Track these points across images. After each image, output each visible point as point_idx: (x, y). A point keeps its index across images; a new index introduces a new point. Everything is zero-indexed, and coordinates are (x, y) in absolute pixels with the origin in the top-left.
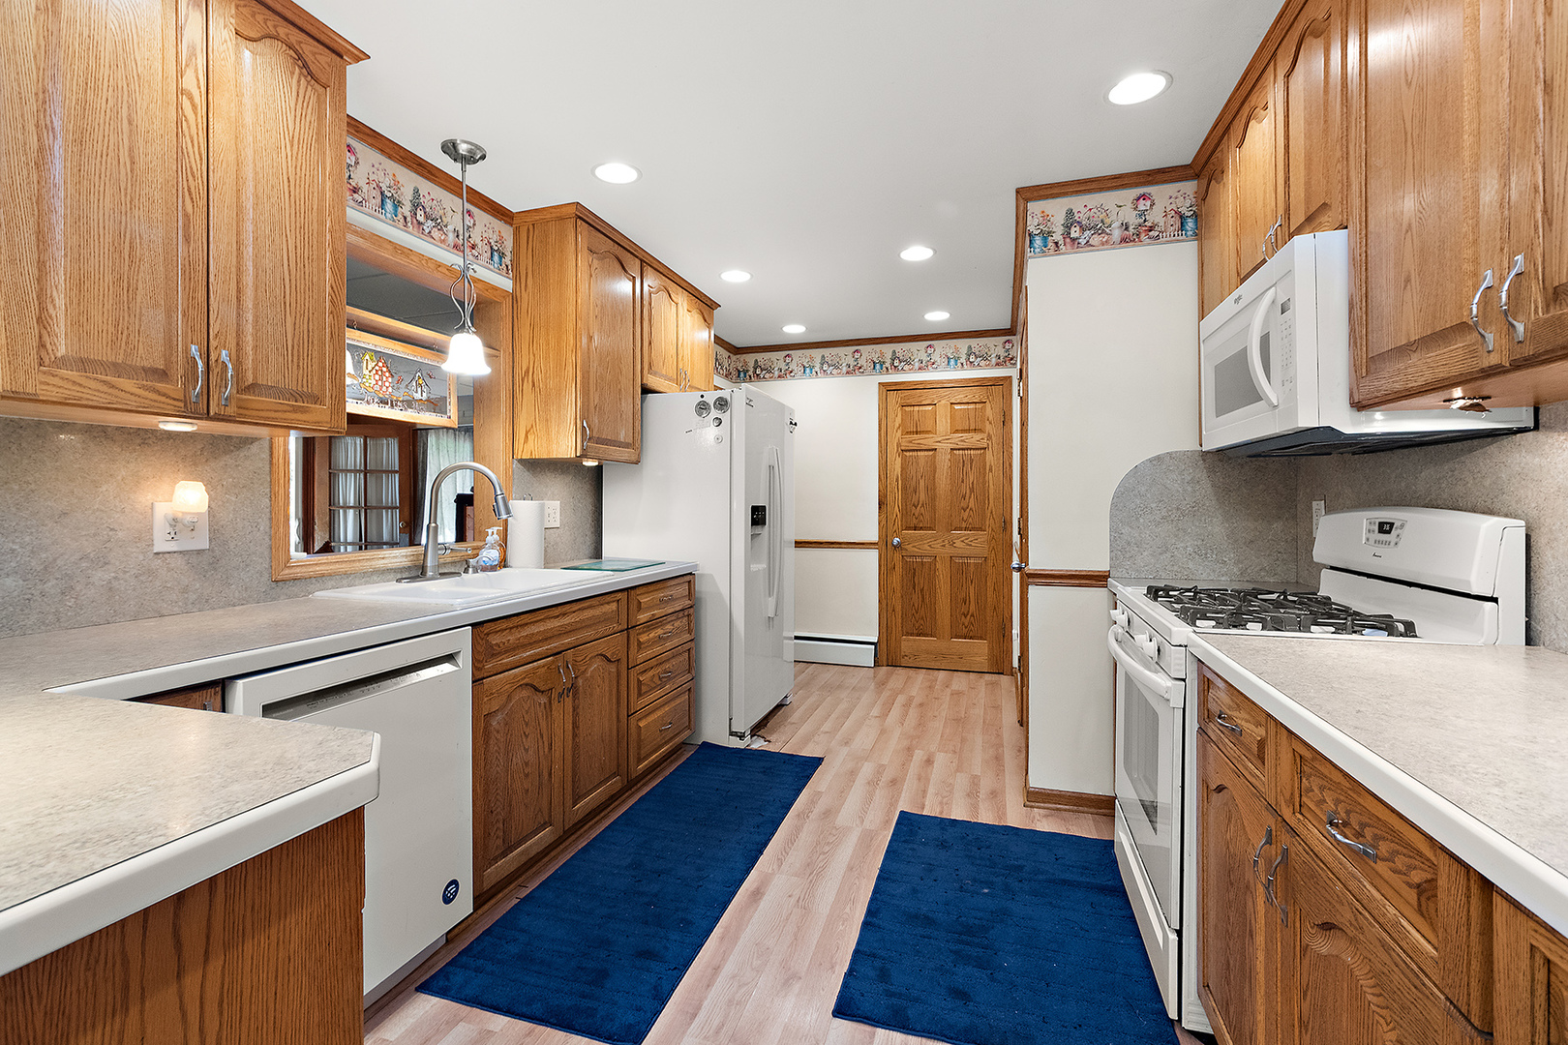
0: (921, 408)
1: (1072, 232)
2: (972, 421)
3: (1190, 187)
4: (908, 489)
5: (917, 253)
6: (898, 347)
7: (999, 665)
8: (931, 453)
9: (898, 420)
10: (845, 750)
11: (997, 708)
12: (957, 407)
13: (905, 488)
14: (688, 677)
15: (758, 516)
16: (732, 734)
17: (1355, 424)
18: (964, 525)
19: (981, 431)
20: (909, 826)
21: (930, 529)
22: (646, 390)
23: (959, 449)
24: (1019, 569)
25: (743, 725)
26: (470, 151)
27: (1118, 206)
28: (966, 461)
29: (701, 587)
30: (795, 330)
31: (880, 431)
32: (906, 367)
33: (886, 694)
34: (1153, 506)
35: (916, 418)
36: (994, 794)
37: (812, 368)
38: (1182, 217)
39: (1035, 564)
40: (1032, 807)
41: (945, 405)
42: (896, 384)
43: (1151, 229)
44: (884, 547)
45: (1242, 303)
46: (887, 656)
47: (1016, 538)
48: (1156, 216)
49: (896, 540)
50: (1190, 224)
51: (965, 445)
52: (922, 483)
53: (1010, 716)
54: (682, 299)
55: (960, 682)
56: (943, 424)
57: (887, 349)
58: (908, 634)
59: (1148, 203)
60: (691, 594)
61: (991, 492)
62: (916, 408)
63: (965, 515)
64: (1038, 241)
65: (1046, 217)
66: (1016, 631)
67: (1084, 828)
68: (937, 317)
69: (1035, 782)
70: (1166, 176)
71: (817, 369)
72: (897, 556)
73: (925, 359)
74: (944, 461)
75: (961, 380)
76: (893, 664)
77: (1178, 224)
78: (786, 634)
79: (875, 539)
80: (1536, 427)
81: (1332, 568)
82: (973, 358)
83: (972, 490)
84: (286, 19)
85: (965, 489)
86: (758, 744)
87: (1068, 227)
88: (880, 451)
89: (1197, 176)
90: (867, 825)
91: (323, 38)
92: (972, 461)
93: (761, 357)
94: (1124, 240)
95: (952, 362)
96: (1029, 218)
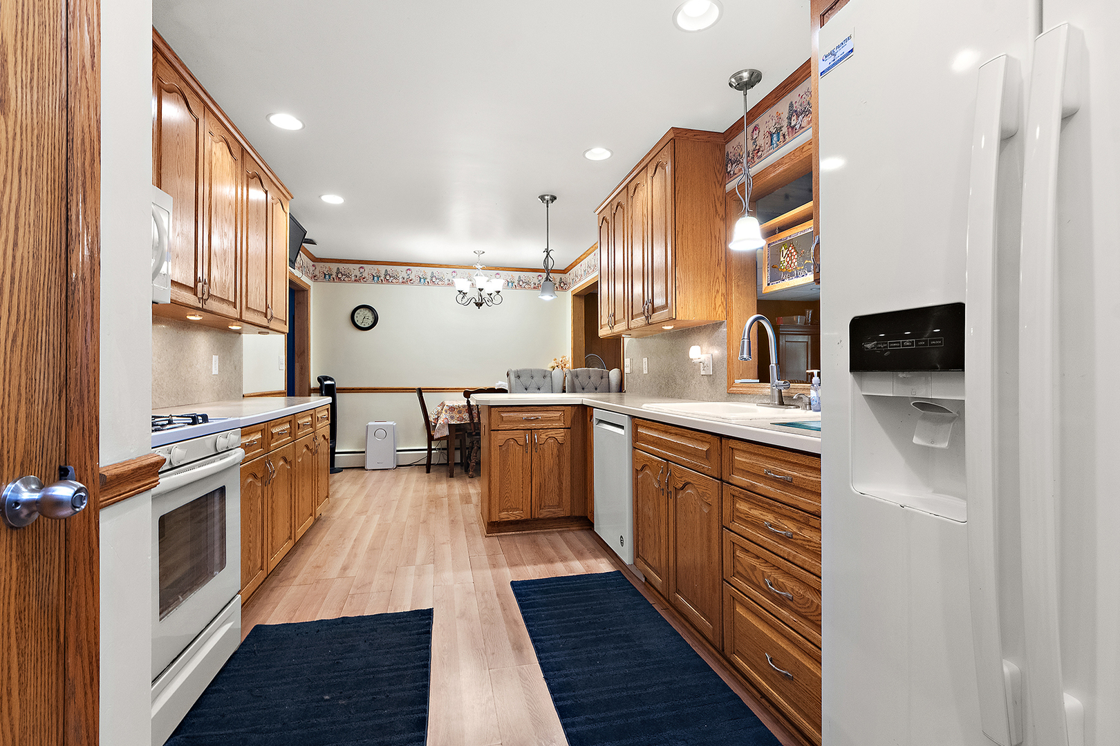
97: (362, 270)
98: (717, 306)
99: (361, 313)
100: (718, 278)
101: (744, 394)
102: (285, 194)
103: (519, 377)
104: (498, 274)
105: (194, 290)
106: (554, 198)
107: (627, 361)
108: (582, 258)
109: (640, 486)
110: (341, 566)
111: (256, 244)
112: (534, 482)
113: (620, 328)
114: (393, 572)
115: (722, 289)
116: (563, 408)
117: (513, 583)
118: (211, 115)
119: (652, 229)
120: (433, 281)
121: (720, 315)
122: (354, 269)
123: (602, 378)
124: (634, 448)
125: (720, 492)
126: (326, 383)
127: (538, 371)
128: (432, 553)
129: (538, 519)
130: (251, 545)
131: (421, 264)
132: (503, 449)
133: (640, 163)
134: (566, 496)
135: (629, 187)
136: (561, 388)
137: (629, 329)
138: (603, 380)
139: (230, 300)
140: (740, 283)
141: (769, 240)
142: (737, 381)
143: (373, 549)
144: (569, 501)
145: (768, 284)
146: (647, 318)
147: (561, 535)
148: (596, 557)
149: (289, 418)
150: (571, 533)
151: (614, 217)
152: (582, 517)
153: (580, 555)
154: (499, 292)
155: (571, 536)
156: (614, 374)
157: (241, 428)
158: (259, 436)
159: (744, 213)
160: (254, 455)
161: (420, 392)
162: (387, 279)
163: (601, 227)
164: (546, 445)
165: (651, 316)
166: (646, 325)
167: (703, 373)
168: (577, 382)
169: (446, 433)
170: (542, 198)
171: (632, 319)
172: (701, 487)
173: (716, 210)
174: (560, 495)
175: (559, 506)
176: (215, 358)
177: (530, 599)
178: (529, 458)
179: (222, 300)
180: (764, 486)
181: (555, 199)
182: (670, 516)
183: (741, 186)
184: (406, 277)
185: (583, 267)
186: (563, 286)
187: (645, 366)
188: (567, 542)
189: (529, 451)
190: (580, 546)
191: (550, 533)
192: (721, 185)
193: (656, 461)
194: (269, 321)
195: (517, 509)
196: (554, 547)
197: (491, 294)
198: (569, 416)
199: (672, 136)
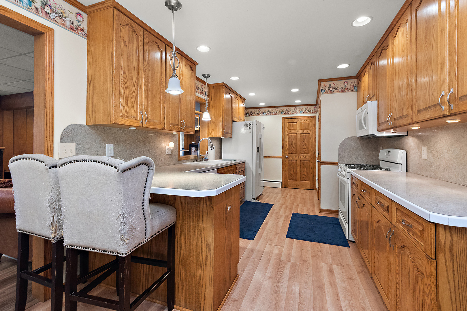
0: (293, 123)
1: (330, 89)
2: (306, 127)
3: (356, 80)
4: (290, 143)
5: (295, 90)
6: (287, 108)
7: (313, 188)
8: (296, 135)
9: (287, 126)
10: (278, 203)
11: (313, 196)
12: (302, 123)
13: (289, 143)
14: (243, 185)
15: (258, 150)
16: (252, 199)
17: (378, 134)
18: (304, 153)
19: (308, 129)
20: (295, 215)
21: (295, 153)
22: (233, 121)
23: (303, 134)
24: (318, 162)
25: (255, 197)
26: (207, 76)
27: (341, 84)
28: (304, 136)
29: (246, 165)
30: (262, 104)
31: (282, 129)
32: (289, 113)
33: (285, 193)
34: (348, 148)
35: (292, 126)
36: (313, 211)
37: (265, 113)
38: (354, 87)
39: (322, 160)
40: (321, 213)
41: (299, 123)
42: (287, 117)
43: (347, 89)
44: (283, 158)
45: (362, 110)
46: (284, 185)
47: (317, 156)
48: (348, 86)
49: (286, 156)
50: (356, 88)
51: (304, 133)
52: (293, 142)
53: (316, 198)
54: (239, 99)
55: (303, 191)
56: (299, 127)
57: (285, 109)
58: (289, 180)
59: (347, 83)
60: (244, 167)
61: (311, 144)
62: (292, 123)
63: (304, 150)
64: (323, 91)
65: (325, 86)
66: (317, 178)
67: (333, 216)
68: (298, 102)
69: (322, 207)
70: (351, 78)
71: (267, 113)
72: (287, 160)
73: (294, 111)
74: (299, 137)
75: (303, 116)
76: (285, 187)
77: (353, 88)
78: (261, 180)
79: (281, 156)
80: (408, 135)
81: (382, 161)
82: (306, 111)
83: (306, 144)
84: (190, 61)
85: (304, 143)
86: (258, 202)
87: (329, 88)
88: (283, 134)
89: (357, 78)
90: (286, 214)
91: (192, 62)
92: (306, 136)
93: (252, 110)
94: (342, 91)
95: (301, 112)
96: (321, 86)
114: (303, 261)
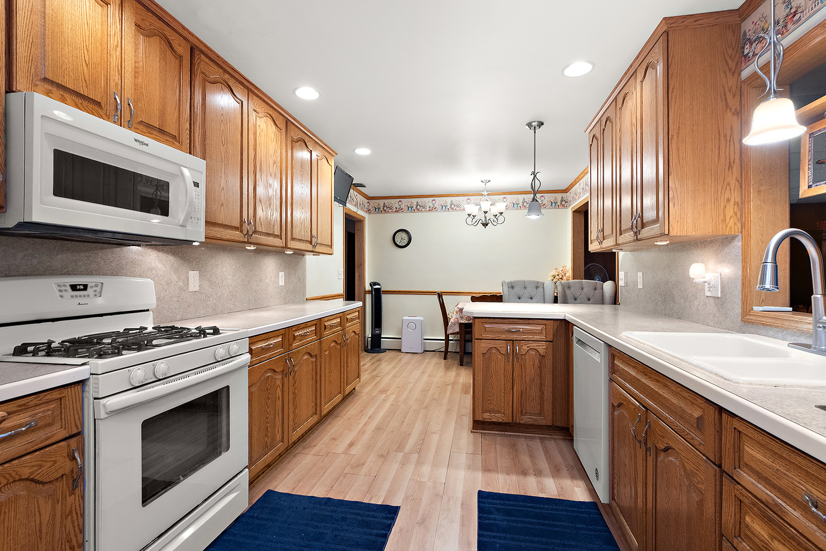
97: (400, 203)
98: (728, 217)
99: (400, 235)
100: (729, 184)
101: (768, 325)
102: (329, 151)
103: (513, 287)
104: (505, 198)
105: (239, 229)
106: (541, 124)
107: (621, 275)
108: (580, 177)
109: (616, 424)
110: (349, 442)
111: (301, 190)
112: (515, 389)
113: (608, 244)
114: (384, 457)
115: (736, 197)
116: (546, 322)
117: (480, 492)
118: (255, 98)
119: (642, 138)
120: (453, 208)
121: (732, 226)
122: (395, 203)
123: (595, 289)
124: (611, 380)
125: (718, 483)
126: (374, 287)
127: (531, 282)
128: (421, 442)
129: (519, 424)
130: (268, 425)
131: (443, 195)
132: (486, 357)
133: (628, 70)
134: (548, 406)
135: (619, 99)
136: (552, 298)
137: (617, 244)
138: (596, 291)
139: (276, 234)
140: (763, 188)
141: (811, 128)
142: (755, 308)
143: (378, 429)
144: (551, 411)
145: (810, 187)
146: (636, 234)
147: (542, 443)
148: (573, 477)
149: (314, 322)
150: (553, 442)
151: (603, 133)
152: (565, 428)
153: (556, 472)
154: (502, 213)
155: (551, 445)
156: (608, 286)
157: (249, 337)
158: (280, 339)
159: (769, 93)
160: (272, 355)
161: (440, 296)
162: (418, 208)
163: (591, 145)
164: (527, 356)
165: (640, 231)
166: (634, 241)
167: (708, 294)
168: (568, 292)
169: (457, 329)
170: (529, 125)
171: (621, 234)
172: (689, 462)
173: (727, 103)
174: (542, 405)
175: (541, 413)
176: (282, 274)
177: (490, 519)
178: (511, 366)
179: (268, 234)
180: (801, 518)
181: (543, 124)
182: (648, 477)
183: (765, 68)
184: (432, 206)
185: (582, 186)
186: (564, 204)
187: (640, 280)
188: (546, 452)
189: (511, 360)
190: (559, 459)
191: (532, 438)
192: (734, 73)
193: (633, 404)
194: (314, 246)
195: (499, 412)
196: (532, 456)
197: (496, 216)
198: (552, 330)
199: (665, 28)
